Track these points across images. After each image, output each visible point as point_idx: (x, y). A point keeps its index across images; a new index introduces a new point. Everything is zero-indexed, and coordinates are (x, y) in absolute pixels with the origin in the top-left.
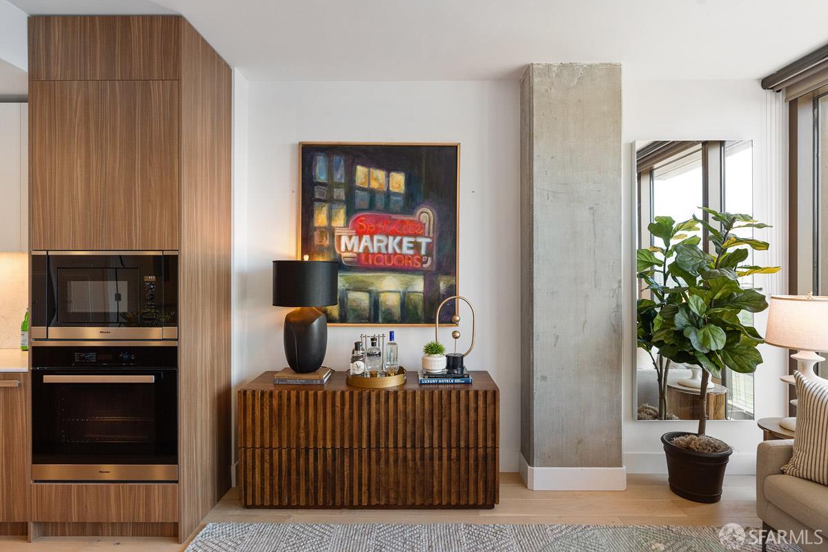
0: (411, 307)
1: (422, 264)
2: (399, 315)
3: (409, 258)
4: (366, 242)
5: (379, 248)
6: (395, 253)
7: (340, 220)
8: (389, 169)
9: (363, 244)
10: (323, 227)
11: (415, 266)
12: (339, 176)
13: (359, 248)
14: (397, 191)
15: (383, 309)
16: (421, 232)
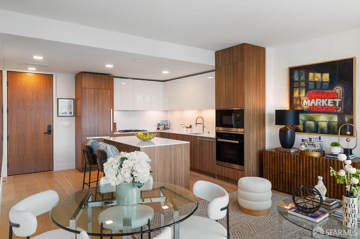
0: (332, 128)
1: (337, 110)
2: (327, 131)
3: (331, 107)
4: (313, 102)
5: (318, 104)
6: (325, 106)
7: (303, 94)
8: (322, 72)
9: (312, 103)
10: (297, 97)
11: (334, 111)
12: (302, 78)
13: (310, 104)
14: (326, 81)
15: (320, 128)
16: (336, 97)
